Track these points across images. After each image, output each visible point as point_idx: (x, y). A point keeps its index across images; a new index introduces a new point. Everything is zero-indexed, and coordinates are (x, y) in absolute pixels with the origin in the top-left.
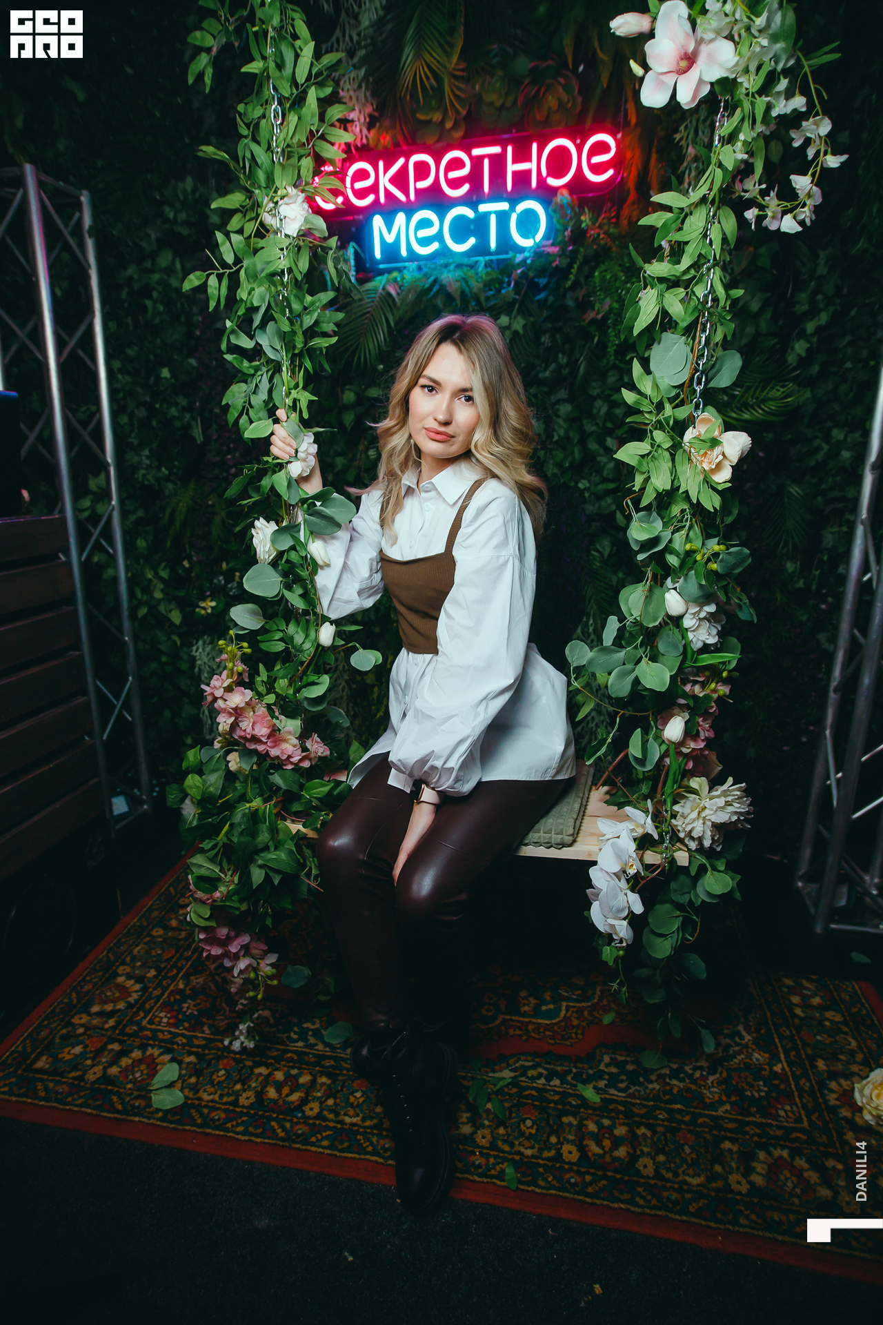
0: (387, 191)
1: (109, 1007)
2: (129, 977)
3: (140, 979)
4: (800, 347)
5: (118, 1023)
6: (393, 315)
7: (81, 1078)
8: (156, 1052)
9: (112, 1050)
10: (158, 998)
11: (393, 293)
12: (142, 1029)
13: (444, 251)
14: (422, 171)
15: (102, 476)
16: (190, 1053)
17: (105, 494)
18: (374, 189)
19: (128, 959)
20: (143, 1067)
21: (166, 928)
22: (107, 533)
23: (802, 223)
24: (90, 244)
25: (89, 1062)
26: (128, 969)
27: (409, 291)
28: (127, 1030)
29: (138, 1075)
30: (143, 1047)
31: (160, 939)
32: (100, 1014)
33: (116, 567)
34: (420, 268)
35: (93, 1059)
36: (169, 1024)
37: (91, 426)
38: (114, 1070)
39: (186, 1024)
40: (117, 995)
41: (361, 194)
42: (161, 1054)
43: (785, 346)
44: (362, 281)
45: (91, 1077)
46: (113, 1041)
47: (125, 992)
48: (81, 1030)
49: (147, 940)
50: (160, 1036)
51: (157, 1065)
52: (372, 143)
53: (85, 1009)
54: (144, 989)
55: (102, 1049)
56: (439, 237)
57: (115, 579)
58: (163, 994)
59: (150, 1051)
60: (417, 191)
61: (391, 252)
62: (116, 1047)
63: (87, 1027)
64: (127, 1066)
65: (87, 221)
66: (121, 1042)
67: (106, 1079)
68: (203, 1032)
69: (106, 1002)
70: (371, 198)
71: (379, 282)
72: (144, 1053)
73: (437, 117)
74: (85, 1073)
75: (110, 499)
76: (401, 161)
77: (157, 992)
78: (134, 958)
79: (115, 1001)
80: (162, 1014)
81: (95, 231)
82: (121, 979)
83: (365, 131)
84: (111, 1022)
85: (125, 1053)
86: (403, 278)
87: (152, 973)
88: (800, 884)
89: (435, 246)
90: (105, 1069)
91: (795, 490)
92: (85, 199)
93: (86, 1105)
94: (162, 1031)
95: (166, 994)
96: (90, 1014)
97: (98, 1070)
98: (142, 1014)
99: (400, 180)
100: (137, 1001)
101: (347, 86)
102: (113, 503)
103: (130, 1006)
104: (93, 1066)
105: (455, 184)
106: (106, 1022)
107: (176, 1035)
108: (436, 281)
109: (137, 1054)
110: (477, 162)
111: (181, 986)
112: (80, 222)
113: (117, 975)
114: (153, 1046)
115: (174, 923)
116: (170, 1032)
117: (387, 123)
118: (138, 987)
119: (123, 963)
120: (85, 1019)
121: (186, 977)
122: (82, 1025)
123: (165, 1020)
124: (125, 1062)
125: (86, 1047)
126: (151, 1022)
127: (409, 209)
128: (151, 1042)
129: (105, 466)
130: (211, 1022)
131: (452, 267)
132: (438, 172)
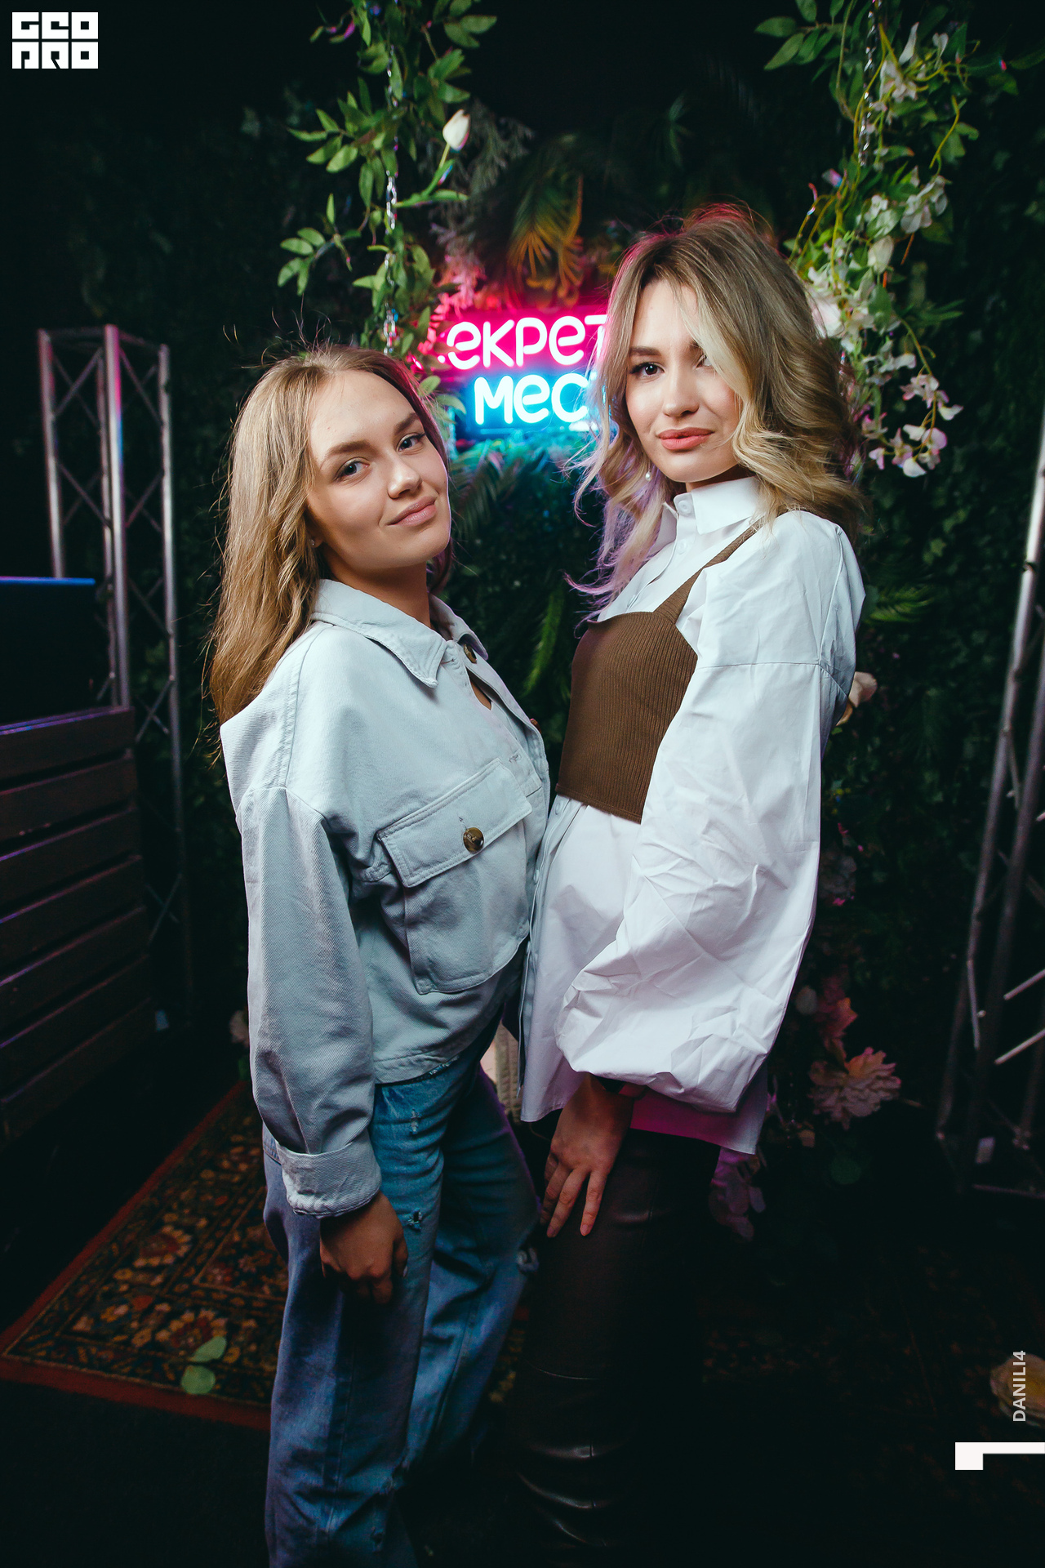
0: (493, 356)
1: (155, 1262)
2: (177, 1226)
3: (189, 1230)
4: (937, 547)
5: (166, 1280)
6: (495, 487)
7: (127, 1343)
8: (210, 1314)
9: (160, 1312)
10: (211, 1252)
11: (496, 463)
12: (193, 1287)
13: (553, 420)
14: (531, 336)
15: (161, 646)
16: (249, 1317)
17: (164, 668)
18: (479, 351)
19: (175, 1206)
20: (196, 1331)
21: (217, 1169)
22: (164, 712)
23: (924, 466)
24: (165, 401)
25: (135, 1325)
26: (174, 1217)
27: (513, 464)
28: (177, 1289)
29: (191, 1340)
30: (196, 1309)
31: (210, 1183)
32: (147, 1269)
33: (170, 748)
34: (526, 437)
35: (140, 1321)
36: (223, 1282)
37: (152, 592)
38: (163, 1335)
39: (244, 1283)
40: (164, 1247)
41: (464, 356)
42: (216, 1317)
43: (920, 545)
44: (461, 449)
45: (138, 1341)
46: (161, 1300)
47: (173, 1244)
48: (124, 1288)
49: (195, 1183)
50: (215, 1296)
51: (212, 1329)
52: (478, 306)
53: (128, 1263)
54: (194, 1242)
55: (149, 1310)
56: (548, 404)
57: (169, 763)
58: (215, 1247)
59: (203, 1313)
60: (526, 357)
61: (495, 418)
62: (164, 1307)
63: (132, 1285)
64: (179, 1330)
65: (164, 377)
66: (170, 1302)
67: (154, 1344)
68: (263, 1293)
69: (153, 1254)
70: (475, 360)
71: (480, 451)
72: (197, 1314)
73: (549, 284)
74: (131, 1337)
75: (168, 672)
76: (509, 324)
77: (210, 1245)
78: (182, 1205)
79: (162, 1254)
80: (216, 1271)
81: (172, 388)
82: (168, 1229)
83: (471, 293)
84: (159, 1279)
85: (175, 1314)
86: (507, 448)
87: (203, 1223)
88: (940, 1136)
89: (543, 414)
90: (154, 1333)
91: (932, 692)
92: (164, 355)
93: (133, 1373)
94: (217, 1291)
95: (220, 1248)
96: (134, 1269)
97: (146, 1334)
98: (193, 1271)
99: (507, 344)
100: (187, 1255)
101: (455, 251)
102: (172, 677)
103: (179, 1260)
104: (140, 1329)
105: (567, 351)
106: (152, 1279)
107: (233, 1296)
108: (543, 454)
109: (188, 1317)
110: (591, 330)
111: (237, 1238)
112: (155, 377)
113: (161, 1224)
114: (207, 1308)
115: (226, 1164)
116: (225, 1292)
117: (495, 286)
118: (187, 1238)
119: (170, 1210)
120: (128, 1275)
121: (243, 1229)
122: (125, 1282)
123: (219, 1278)
124: (176, 1325)
125: (131, 1307)
126: (204, 1280)
127: (516, 373)
128: (204, 1303)
129: (165, 637)
130: (271, 1281)
131: (562, 438)
132: (548, 337)
